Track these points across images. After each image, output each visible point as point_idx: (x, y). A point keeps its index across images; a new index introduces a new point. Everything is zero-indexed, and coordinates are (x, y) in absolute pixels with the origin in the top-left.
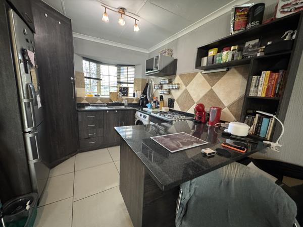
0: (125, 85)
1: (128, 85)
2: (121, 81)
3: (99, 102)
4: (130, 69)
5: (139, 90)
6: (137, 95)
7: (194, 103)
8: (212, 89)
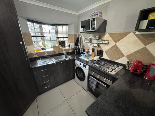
0: (62, 40)
1: (64, 39)
2: (59, 37)
3: (46, 54)
4: (64, 27)
5: (72, 43)
6: (71, 46)
7: (123, 56)
8: (145, 48)
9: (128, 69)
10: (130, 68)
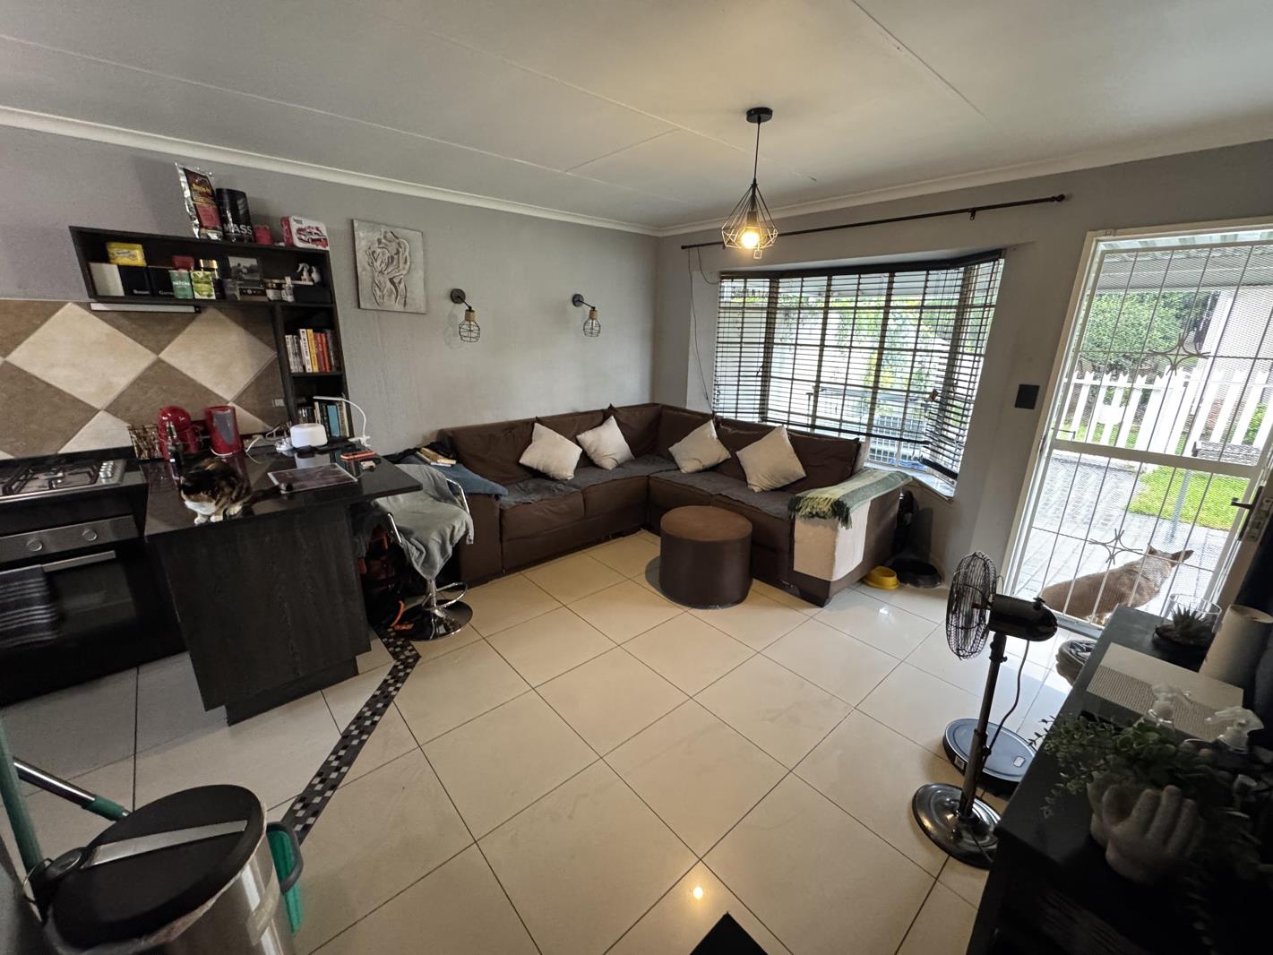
7: (94, 411)
8: (160, 361)
9: (149, 455)
10: (155, 449)
